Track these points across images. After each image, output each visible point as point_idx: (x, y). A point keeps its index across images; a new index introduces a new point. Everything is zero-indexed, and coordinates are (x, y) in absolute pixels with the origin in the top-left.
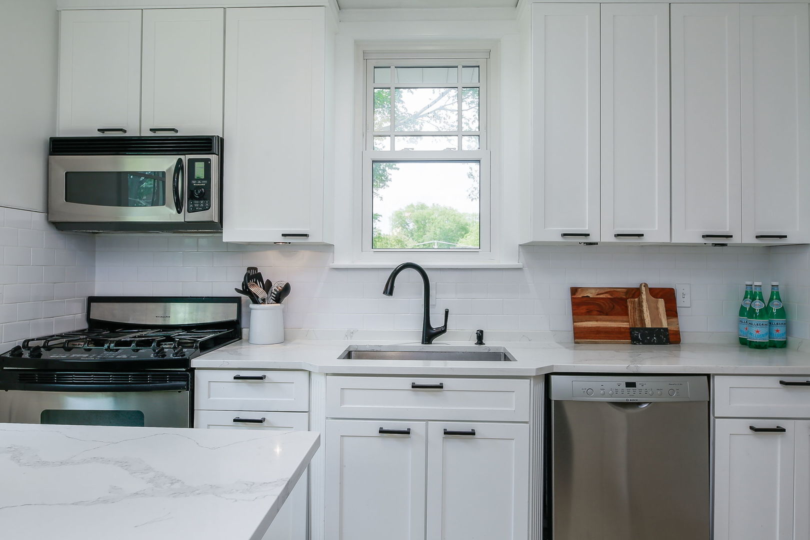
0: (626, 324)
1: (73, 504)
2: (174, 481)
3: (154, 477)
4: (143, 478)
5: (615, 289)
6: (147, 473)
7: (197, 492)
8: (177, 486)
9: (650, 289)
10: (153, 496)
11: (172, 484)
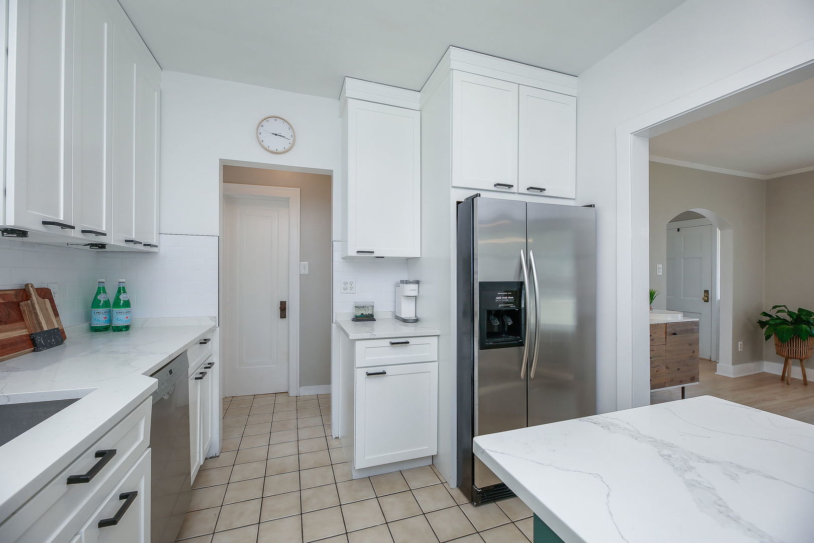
0: (24, 330)
1: (776, 479)
2: (666, 457)
3: (686, 470)
4: (699, 475)
5: (5, 292)
6: (693, 480)
7: (650, 440)
8: (666, 452)
9: (37, 290)
10: (692, 453)
11: (670, 456)
